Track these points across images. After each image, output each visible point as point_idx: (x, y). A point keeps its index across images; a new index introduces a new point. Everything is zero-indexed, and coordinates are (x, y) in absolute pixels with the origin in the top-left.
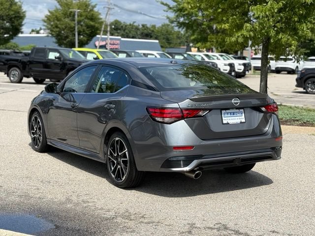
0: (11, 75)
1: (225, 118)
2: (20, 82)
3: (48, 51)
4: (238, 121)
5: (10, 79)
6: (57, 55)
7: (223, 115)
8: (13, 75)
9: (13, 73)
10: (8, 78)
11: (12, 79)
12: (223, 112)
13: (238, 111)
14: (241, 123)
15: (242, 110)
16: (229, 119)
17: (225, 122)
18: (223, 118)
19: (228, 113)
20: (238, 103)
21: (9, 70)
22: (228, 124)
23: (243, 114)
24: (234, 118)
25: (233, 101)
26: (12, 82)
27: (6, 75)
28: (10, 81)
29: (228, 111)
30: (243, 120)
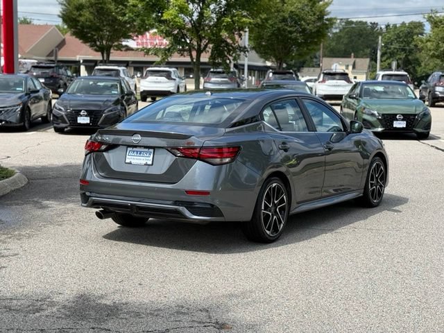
1: (129, 157)
4: (144, 162)
7: (128, 153)
13: (146, 150)
14: (146, 164)
15: (152, 150)
16: (134, 159)
17: (127, 161)
18: (127, 156)
19: (134, 151)
22: (131, 163)
23: (152, 155)
24: (140, 158)
25: (133, 138)
30: (150, 162)
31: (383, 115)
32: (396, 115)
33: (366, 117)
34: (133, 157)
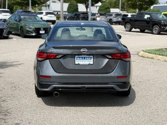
0: (126, 27)
1: (77, 61)
2: (130, 31)
3: (145, 14)
4: (88, 63)
5: (126, 29)
6: (149, 16)
7: (76, 59)
8: (127, 27)
9: (127, 26)
10: (125, 29)
11: (127, 29)
12: (76, 56)
13: (88, 56)
14: (90, 64)
15: (92, 56)
16: (80, 62)
17: (76, 63)
19: (80, 58)
20: (86, 51)
21: (125, 25)
22: (79, 64)
23: (92, 59)
24: (85, 61)
25: (81, 50)
26: (127, 31)
27: (124, 27)
28: (125, 30)
29: (80, 56)
30: (92, 63)
31: (35, 28)
32: (40, 28)
33: (28, 29)
34: (80, 61)
